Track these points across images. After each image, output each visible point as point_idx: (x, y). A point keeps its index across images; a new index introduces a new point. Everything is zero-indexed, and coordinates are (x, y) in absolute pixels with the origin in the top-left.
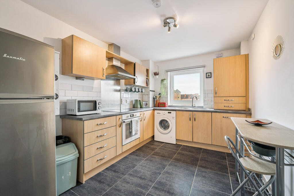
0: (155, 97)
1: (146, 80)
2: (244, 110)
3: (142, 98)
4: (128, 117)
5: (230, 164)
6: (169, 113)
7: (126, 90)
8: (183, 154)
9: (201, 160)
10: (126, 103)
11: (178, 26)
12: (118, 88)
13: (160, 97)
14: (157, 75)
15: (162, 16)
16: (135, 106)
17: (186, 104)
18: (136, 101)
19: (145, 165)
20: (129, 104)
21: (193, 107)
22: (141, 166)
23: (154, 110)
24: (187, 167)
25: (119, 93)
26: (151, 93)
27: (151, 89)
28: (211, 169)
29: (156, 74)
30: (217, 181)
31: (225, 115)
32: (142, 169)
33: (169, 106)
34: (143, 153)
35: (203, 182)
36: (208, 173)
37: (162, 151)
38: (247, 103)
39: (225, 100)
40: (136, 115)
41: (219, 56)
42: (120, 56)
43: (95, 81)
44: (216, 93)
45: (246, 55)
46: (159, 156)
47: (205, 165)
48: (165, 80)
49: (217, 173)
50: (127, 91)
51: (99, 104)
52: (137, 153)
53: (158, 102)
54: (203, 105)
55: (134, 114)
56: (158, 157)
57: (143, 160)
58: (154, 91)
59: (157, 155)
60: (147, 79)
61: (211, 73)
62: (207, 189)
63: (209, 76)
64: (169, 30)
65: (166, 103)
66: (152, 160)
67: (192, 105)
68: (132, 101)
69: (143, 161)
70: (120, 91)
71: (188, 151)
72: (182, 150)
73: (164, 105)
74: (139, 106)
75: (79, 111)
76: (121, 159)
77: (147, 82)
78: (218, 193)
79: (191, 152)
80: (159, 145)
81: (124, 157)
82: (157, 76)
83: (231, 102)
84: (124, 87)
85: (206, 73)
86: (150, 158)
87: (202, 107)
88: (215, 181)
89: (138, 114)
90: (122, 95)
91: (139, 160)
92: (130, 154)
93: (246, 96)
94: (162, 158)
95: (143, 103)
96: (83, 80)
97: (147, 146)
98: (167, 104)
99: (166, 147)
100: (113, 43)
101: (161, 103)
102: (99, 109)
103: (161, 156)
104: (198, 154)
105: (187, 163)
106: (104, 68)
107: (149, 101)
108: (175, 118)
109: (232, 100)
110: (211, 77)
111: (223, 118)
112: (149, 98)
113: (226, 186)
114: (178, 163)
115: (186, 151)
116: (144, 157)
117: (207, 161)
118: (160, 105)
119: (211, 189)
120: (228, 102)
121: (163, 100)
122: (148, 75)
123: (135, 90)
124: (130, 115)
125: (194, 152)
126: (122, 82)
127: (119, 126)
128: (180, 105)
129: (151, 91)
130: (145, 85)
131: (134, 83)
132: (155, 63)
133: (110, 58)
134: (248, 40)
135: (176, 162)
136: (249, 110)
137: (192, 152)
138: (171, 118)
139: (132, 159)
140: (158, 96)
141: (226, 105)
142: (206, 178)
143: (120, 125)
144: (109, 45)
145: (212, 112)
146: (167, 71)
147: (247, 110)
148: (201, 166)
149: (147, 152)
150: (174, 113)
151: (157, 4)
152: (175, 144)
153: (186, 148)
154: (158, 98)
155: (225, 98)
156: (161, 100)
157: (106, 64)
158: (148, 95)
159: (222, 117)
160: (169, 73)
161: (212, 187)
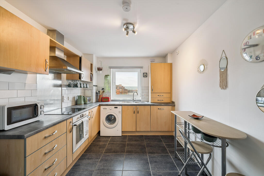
0: (98, 92)
1: (91, 75)
2: (170, 103)
3: (84, 93)
4: (78, 118)
5: (166, 145)
6: (115, 108)
7: (69, 86)
8: (132, 145)
9: (147, 146)
10: (68, 100)
11: (136, 33)
12: (59, 82)
13: (103, 92)
14: (101, 70)
15: (124, 19)
16: (79, 103)
17: (127, 98)
18: (80, 97)
19: (102, 167)
20: (71, 101)
21: (134, 101)
22: (98, 170)
23: (100, 105)
24: (140, 157)
25: (60, 88)
26: (94, 88)
27: (94, 84)
28: (157, 153)
29: (99, 69)
30: (165, 162)
31: (159, 107)
32: (101, 174)
33: (112, 101)
34: (94, 154)
35: (157, 167)
36: (157, 157)
37: (112, 146)
38: (171, 97)
39: (158, 96)
40: (86, 114)
41: (153, 61)
42: (63, 45)
43: (28, 74)
44: (152, 90)
45: (171, 63)
46: (112, 152)
47: (151, 151)
48: (108, 76)
49: (162, 155)
50: (71, 87)
51: (41, 108)
52: (88, 156)
53: (101, 97)
54: (141, 99)
55: (84, 113)
56: (111, 154)
57: (98, 162)
58: (97, 86)
59: (110, 153)
60: (91, 73)
61: (147, 73)
62: (162, 173)
63: (145, 75)
64: (127, 34)
65: (109, 98)
66: (106, 159)
67: (133, 99)
68: (74, 97)
69: (98, 164)
70: (61, 86)
71: (134, 141)
72: (129, 141)
73: (107, 99)
74: (83, 103)
75: (9, 123)
76: (71, 169)
77: (91, 77)
78: (170, 173)
79: (136, 141)
80: (107, 141)
81: (74, 166)
82: (101, 72)
83: (162, 97)
84: (66, 83)
85: (144, 73)
86: (104, 158)
87: (140, 101)
88: (164, 163)
89: (87, 113)
90: (63, 91)
91: (93, 164)
92: (79, 159)
93: (171, 93)
94: (116, 153)
95: (87, 98)
96: (10, 74)
97: (95, 144)
98: (111, 98)
99: (114, 141)
100: (56, 30)
101: (105, 98)
102: (41, 114)
103: (114, 152)
104: (143, 142)
105: (138, 153)
106: (47, 61)
107: (92, 96)
108: (121, 113)
109: (162, 96)
110: (147, 77)
111: (159, 110)
112: (92, 93)
113: (172, 165)
114: (132, 155)
115: (133, 141)
116: (97, 158)
117: (151, 146)
118: (104, 100)
119: (165, 172)
120: (160, 97)
121: (106, 95)
122: (91, 70)
123: (81, 86)
124: (80, 115)
125: (139, 141)
126: (64, 76)
127: (69, 131)
128: (122, 99)
129: (94, 86)
130: (89, 80)
131: (80, 78)
132: (98, 58)
133: (53, 48)
134: (172, 53)
135: (130, 155)
136: (173, 103)
137: (138, 141)
138: (117, 113)
139: (84, 165)
140: (101, 91)
141: (159, 99)
142: (157, 162)
143: (71, 131)
144: (48, 30)
145: (150, 105)
146: (110, 68)
147: (171, 103)
148: (150, 153)
149: (98, 151)
150: (120, 108)
151: (127, 8)
152: (121, 136)
153: (131, 138)
154: (101, 93)
155: (158, 94)
156: (104, 95)
157: (47, 54)
158: (92, 90)
159: (157, 109)
160: (112, 69)
161: (164, 169)
